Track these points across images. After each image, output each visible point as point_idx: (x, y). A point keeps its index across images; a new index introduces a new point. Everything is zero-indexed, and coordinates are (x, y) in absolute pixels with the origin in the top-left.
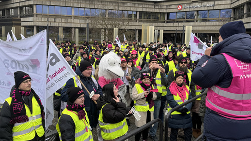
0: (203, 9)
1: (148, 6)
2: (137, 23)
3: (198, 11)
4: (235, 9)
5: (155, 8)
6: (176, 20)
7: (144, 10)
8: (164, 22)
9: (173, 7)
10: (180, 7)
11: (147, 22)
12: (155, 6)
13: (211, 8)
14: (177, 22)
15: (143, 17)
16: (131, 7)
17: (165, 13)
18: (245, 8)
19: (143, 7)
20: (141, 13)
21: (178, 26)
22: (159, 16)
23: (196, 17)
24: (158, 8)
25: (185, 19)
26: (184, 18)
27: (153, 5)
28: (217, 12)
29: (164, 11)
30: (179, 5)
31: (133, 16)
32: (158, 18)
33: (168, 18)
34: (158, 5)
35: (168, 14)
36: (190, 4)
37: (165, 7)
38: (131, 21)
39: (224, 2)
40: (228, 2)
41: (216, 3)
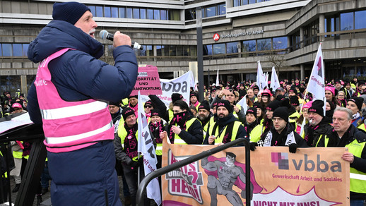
0: (248, 38)
1: (169, 37)
2: (154, 63)
3: (242, 42)
4: (291, 36)
5: (180, 39)
7: (164, 43)
8: (196, 60)
9: (207, 36)
10: (216, 37)
11: (171, 60)
12: (180, 37)
13: (260, 36)
14: (215, 58)
15: (163, 54)
16: (142, 39)
17: (196, 46)
18: (301, 33)
19: (161, 39)
21: (217, 65)
22: (188, 50)
23: (240, 51)
24: (185, 39)
25: (226, 55)
27: (176, 35)
29: (195, 43)
30: (215, 33)
31: (148, 53)
32: (186, 54)
34: (185, 35)
36: (230, 31)
37: (195, 37)
38: (146, 60)
39: (276, 27)
40: (282, 26)
41: (266, 28)
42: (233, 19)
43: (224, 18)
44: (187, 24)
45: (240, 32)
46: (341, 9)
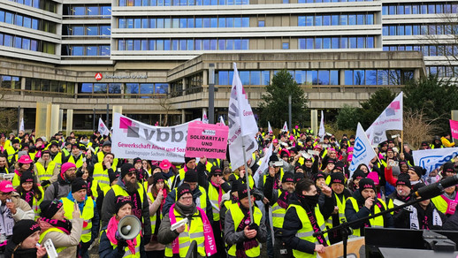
0: (132, 81)
1: (43, 70)
2: (21, 98)
3: (125, 84)
4: (172, 84)
5: (56, 74)
6: (93, 94)
7: (36, 76)
8: (74, 97)
9: (86, 75)
10: (99, 76)
11: (43, 95)
12: (56, 72)
13: (144, 81)
14: (95, 97)
15: (33, 87)
16: (8, 69)
17: (75, 83)
18: (184, 82)
19: (33, 71)
20: (29, 80)
22: (64, 87)
23: (122, 92)
24: (63, 75)
25: (108, 94)
26: (105, 92)
27: (53, 69)
28: (151, 87)
29: (74, 80)
30: (97, 72)
31: (13, 85)
32: (62, 90)
33: (79, 91)
34: (62, 70)
35: (80, 85)
36: (114, 72)
37: (75, 74)
38: (10, 92)
39: (159, 74)
40: (164, 74)
41: (150, 74)
42: (117, 61)
43: (109, 59)
44: (62, 59)
45: (124, 74)
46: (220, 68)
